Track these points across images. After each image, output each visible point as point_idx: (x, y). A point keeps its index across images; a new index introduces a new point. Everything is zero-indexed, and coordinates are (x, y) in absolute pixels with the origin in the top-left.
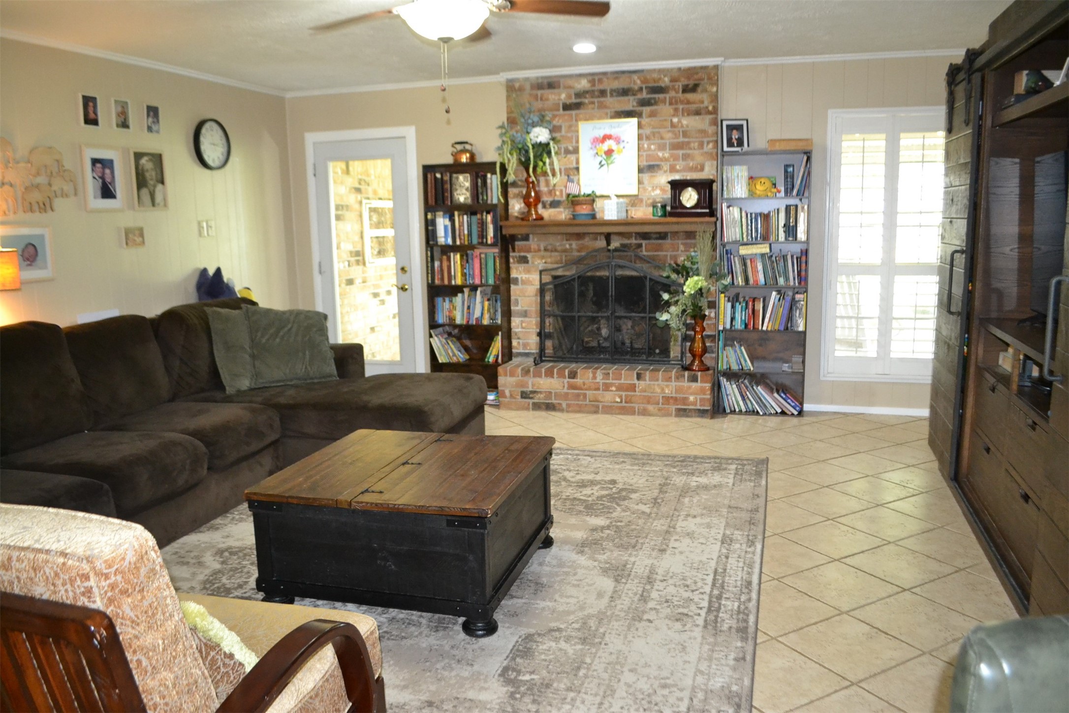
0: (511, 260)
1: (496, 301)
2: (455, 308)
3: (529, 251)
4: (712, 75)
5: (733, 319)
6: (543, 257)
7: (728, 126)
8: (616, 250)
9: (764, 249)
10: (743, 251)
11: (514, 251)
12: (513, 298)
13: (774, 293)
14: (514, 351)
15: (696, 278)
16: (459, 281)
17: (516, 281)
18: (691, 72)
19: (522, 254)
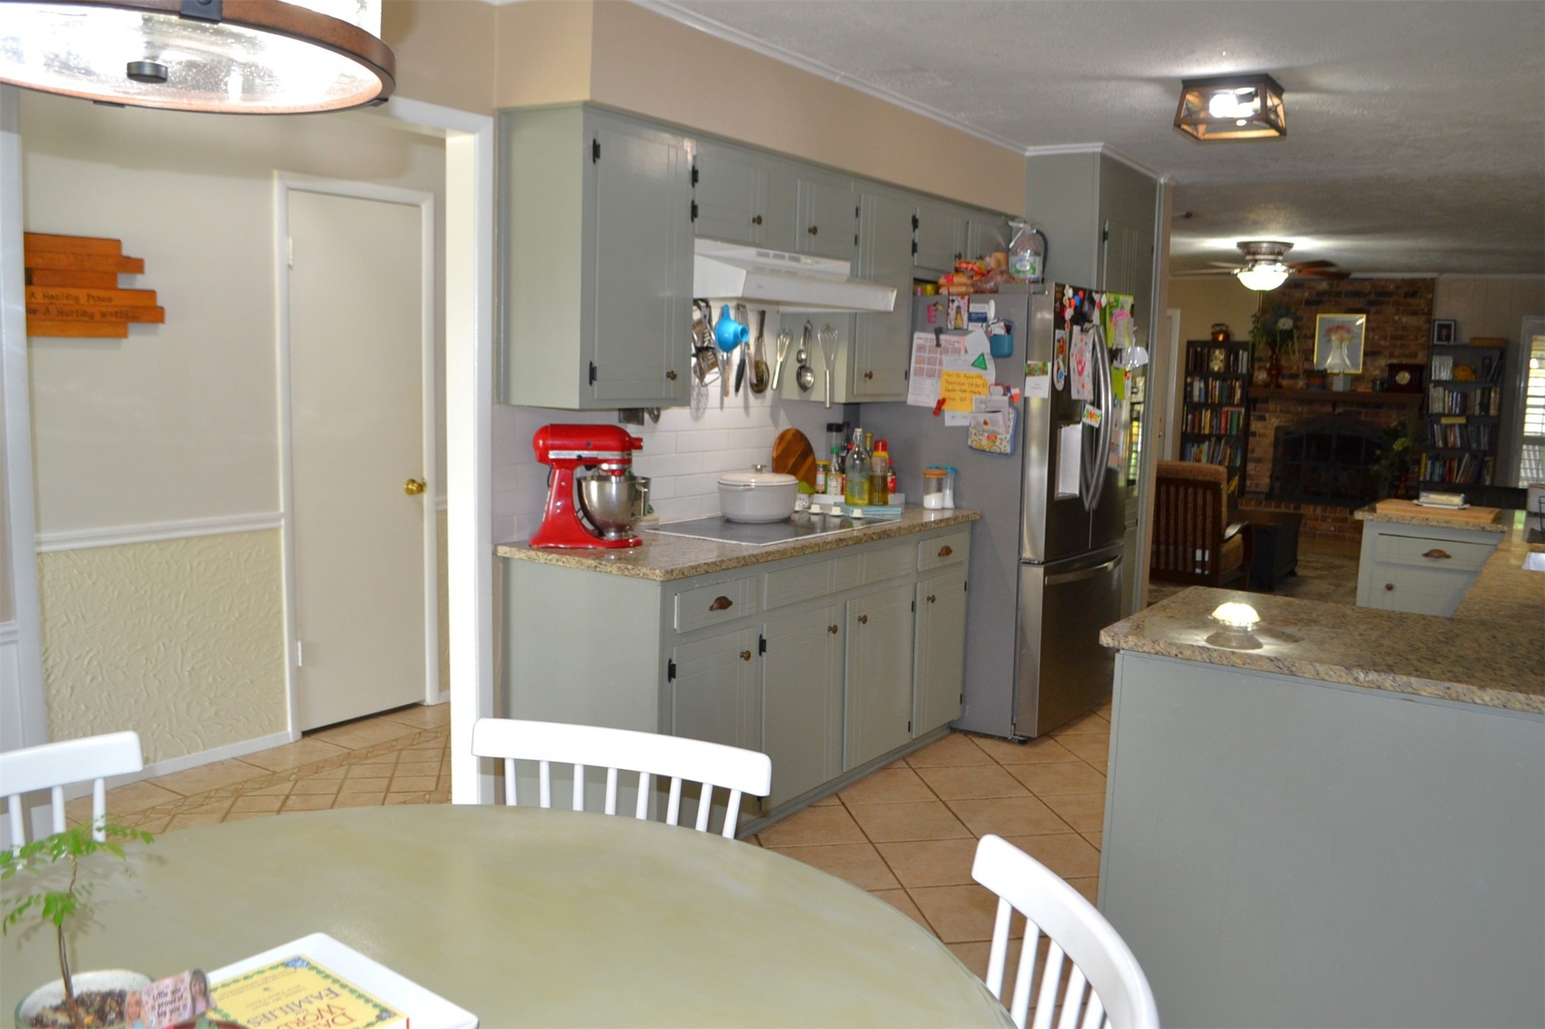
0: (1252, 418)
1: (1237, 449)
2: (1201, 452)
3: (1268, 411)
4: (1430, 285)
5: (1432, 473)
6: (1278, 417)
7: (1439, 325)
8: (1339, 415)
9: (1462, 420)
10: (1444, 421)
11: (1255, 410)
12: (1250, 447)
13: (1467, 455)
14: (1247, 489)
15: (1403, 439)
16: (1207, 431)
17: (1254, 434)
18: (1411, 282)
19: (1262, 413)
